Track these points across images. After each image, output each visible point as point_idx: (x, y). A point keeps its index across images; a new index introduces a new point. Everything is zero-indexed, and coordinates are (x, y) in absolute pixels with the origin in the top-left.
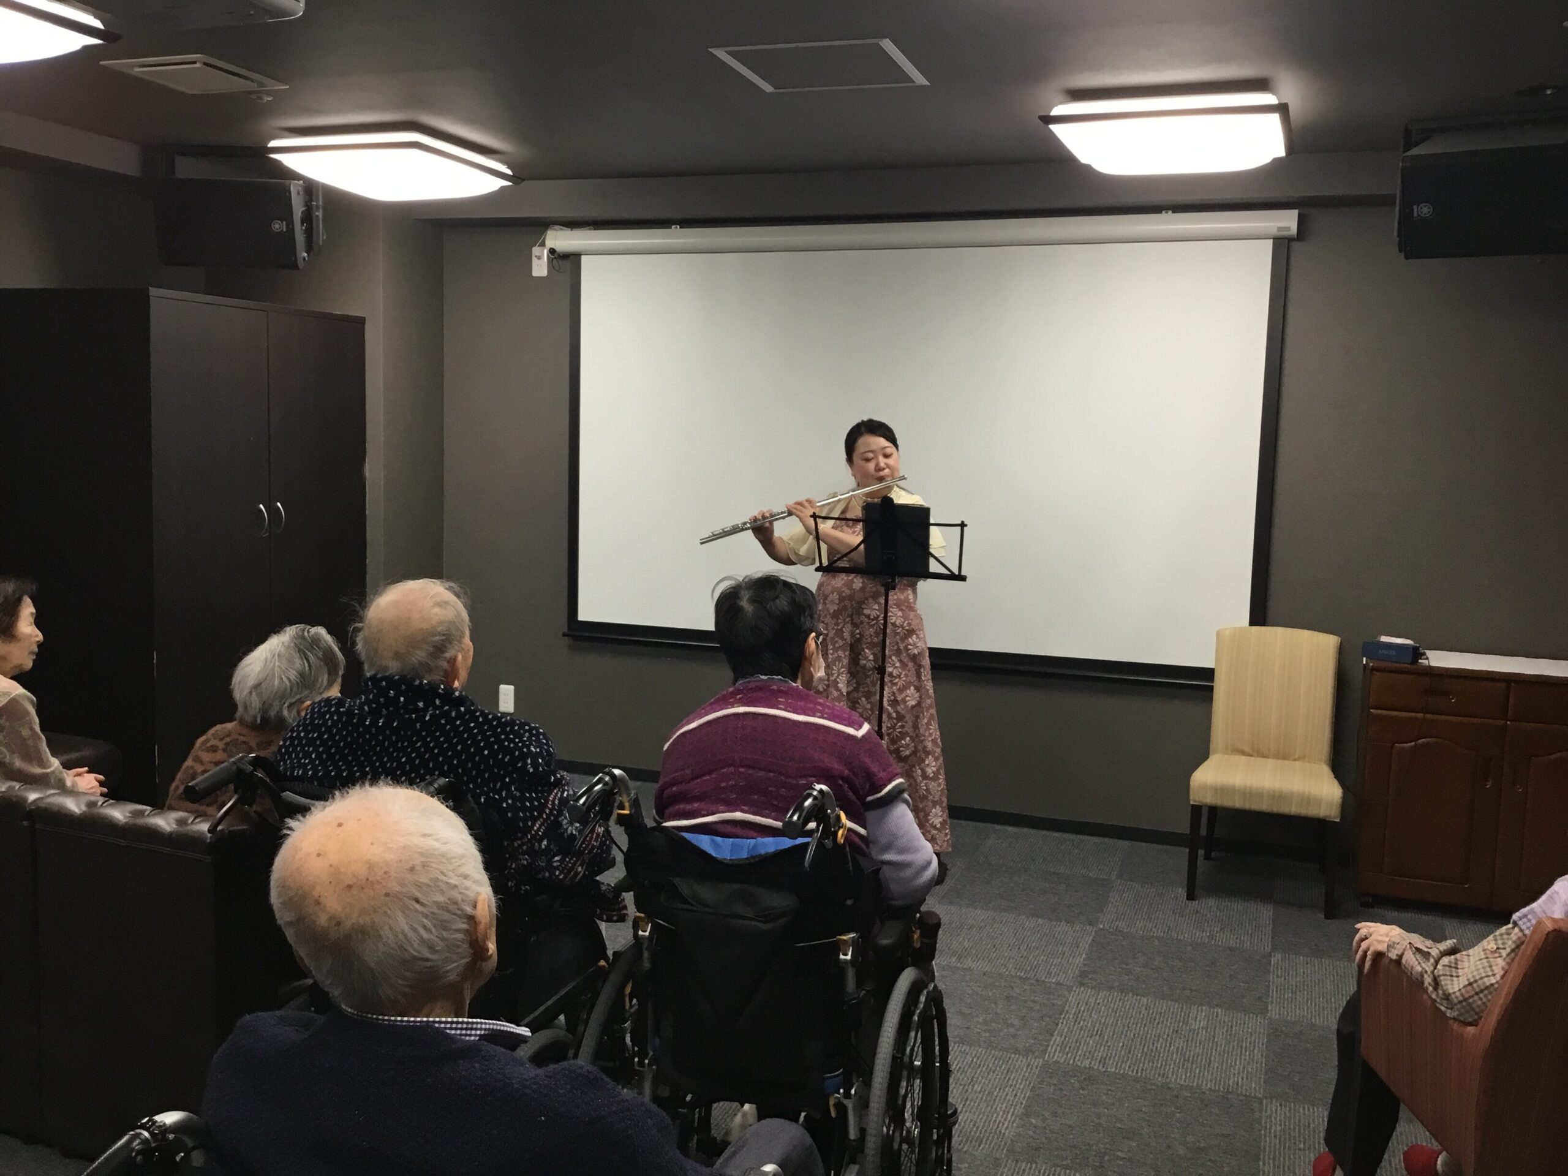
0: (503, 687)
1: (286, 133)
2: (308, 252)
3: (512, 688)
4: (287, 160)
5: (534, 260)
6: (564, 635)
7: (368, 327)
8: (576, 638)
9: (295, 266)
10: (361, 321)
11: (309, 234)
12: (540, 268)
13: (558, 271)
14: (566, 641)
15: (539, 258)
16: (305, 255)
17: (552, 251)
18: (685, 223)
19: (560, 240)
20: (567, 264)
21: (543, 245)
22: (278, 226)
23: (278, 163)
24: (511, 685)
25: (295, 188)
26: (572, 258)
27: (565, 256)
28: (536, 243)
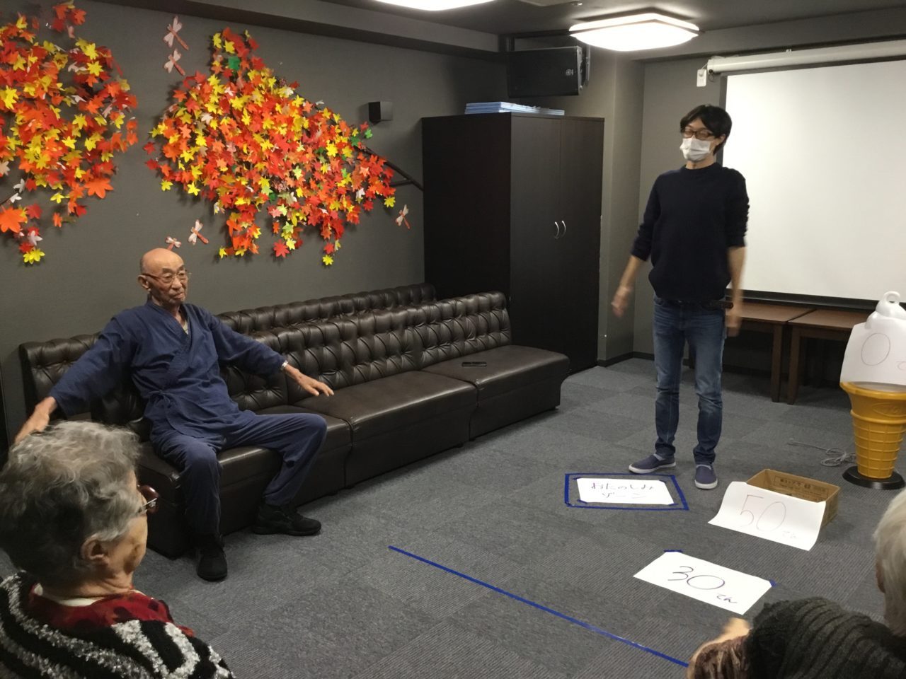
1: (577, 21)
2: (582, 85)
4: (578, 37)
5: (699, 78)
7: (606, 123)
9: (577, 94)
10: (601, 121)
11: (584, 74)
12: (702, 81)
13: (712, 81)
16: (581, 86)
17: (711, 71)
18: (794, 48)
19: (716, 64)
21: (706, 68)
22: (569, 72)
23: (574, 39)
25: (579, 50)
26: (722, 75)
27: (718, 73)
28: (700, 68)
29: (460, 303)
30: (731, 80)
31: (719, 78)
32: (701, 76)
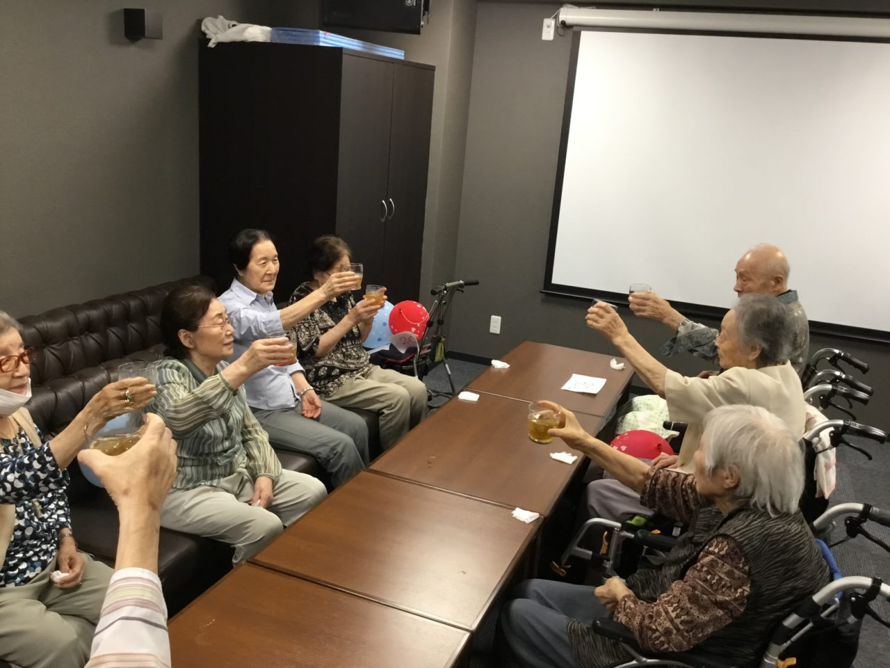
0: (493, 317)
3: (500, 318)
5: (545, 29)
6: (541, 293)
8: (549, 295)
9: (418, 32)
10: (431, 69)
11: (426, 7)
12: (548, 33)
13: (560, 35)
14: (541, 296)
16: (423, 22)
17: (563, 23)
18: (664, 7)
19: (569, 14)
20: (570, 32)
21: (556, 18)
22: (410, 2)
24: (498, 315)
26: (575, 29)
27: (571, 26)
28: (549, 17)
30: (586, 37)
31: (570, 33)
32: (548, 27)
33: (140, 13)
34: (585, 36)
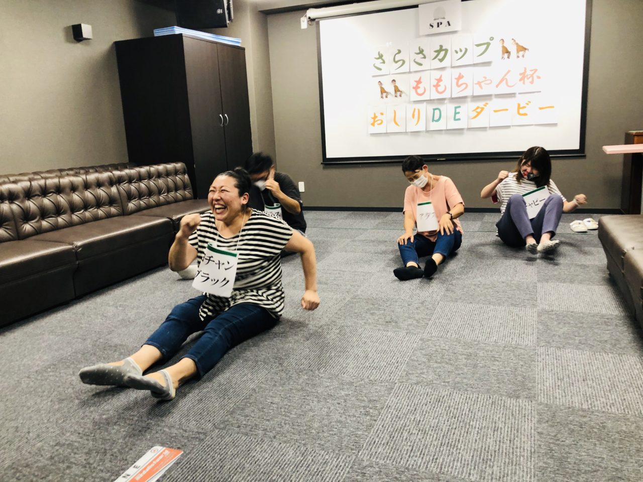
0: (300, 183)
3: (303, 183)
6: (322, 164)
7: (246, 51)
8: (326, 164)
9: (225, 26)
10: (243, 49)
12: (304, 23)
13: (311, 25)
14: (322, 166)
15: (303, 21)
16: (228, 22)
17: (309, 18)
19: (312, 13)
20: (314, 23)
21: (306, 16)
22: (219, 11)
24: (302, 181)
26: (316, 20)
27: (313, 20)
28: (303, 16)
29: (153, 169)
33: (79, 26)
34: (322, 22)
